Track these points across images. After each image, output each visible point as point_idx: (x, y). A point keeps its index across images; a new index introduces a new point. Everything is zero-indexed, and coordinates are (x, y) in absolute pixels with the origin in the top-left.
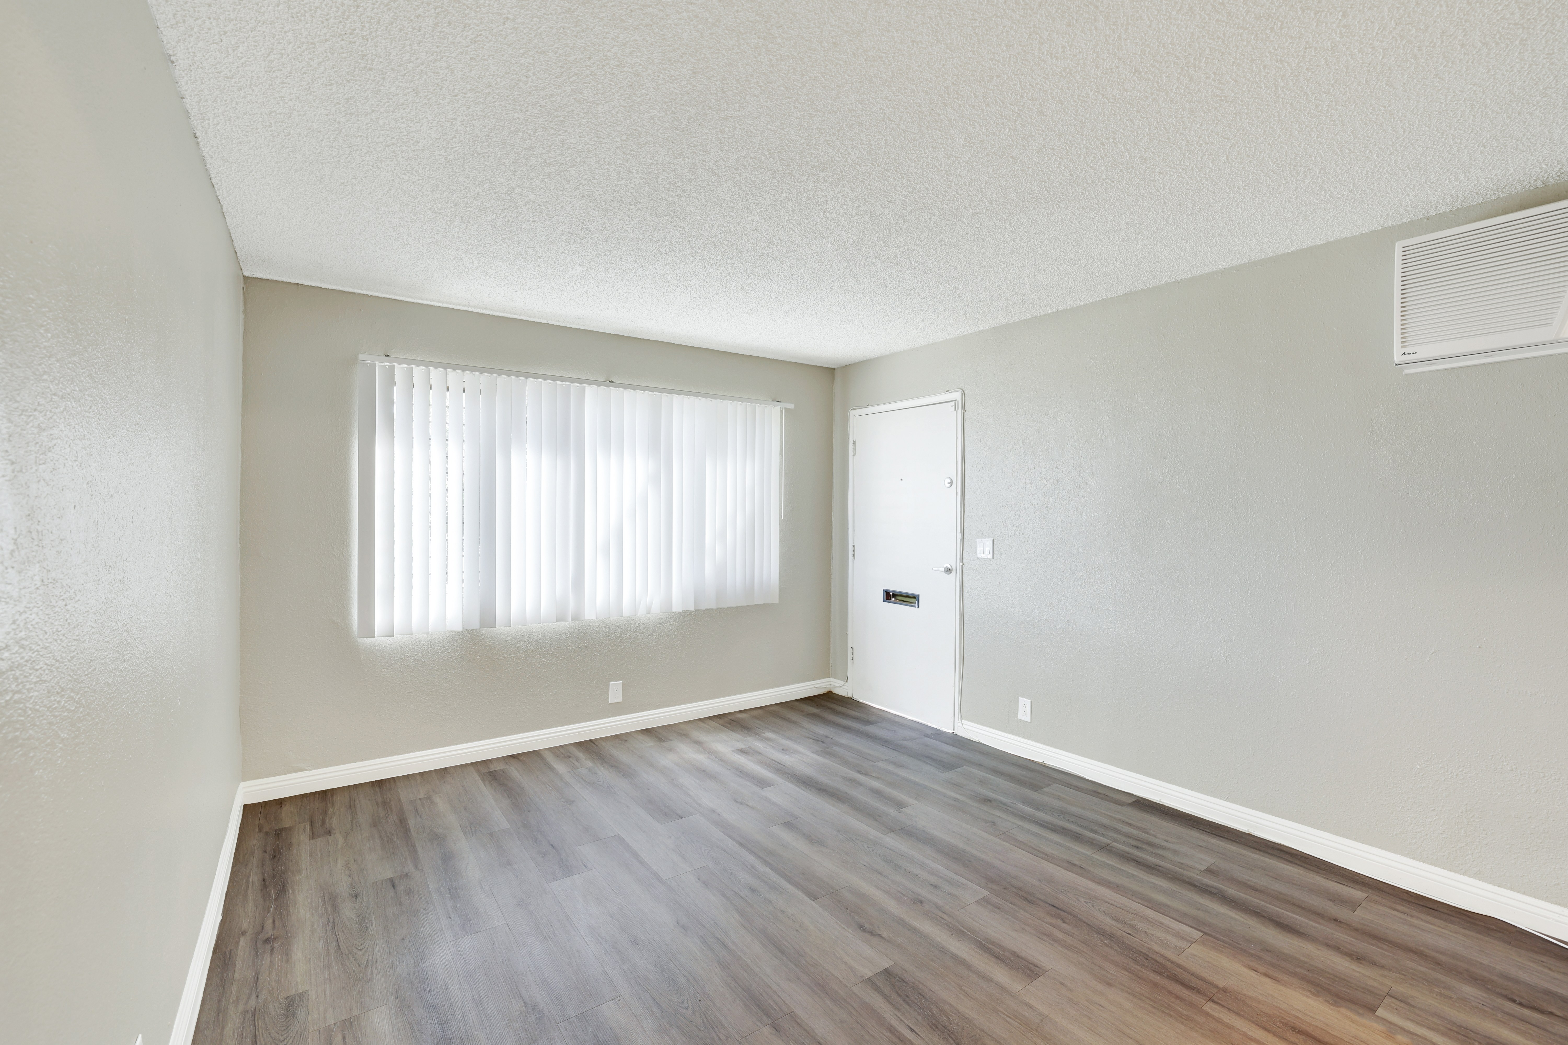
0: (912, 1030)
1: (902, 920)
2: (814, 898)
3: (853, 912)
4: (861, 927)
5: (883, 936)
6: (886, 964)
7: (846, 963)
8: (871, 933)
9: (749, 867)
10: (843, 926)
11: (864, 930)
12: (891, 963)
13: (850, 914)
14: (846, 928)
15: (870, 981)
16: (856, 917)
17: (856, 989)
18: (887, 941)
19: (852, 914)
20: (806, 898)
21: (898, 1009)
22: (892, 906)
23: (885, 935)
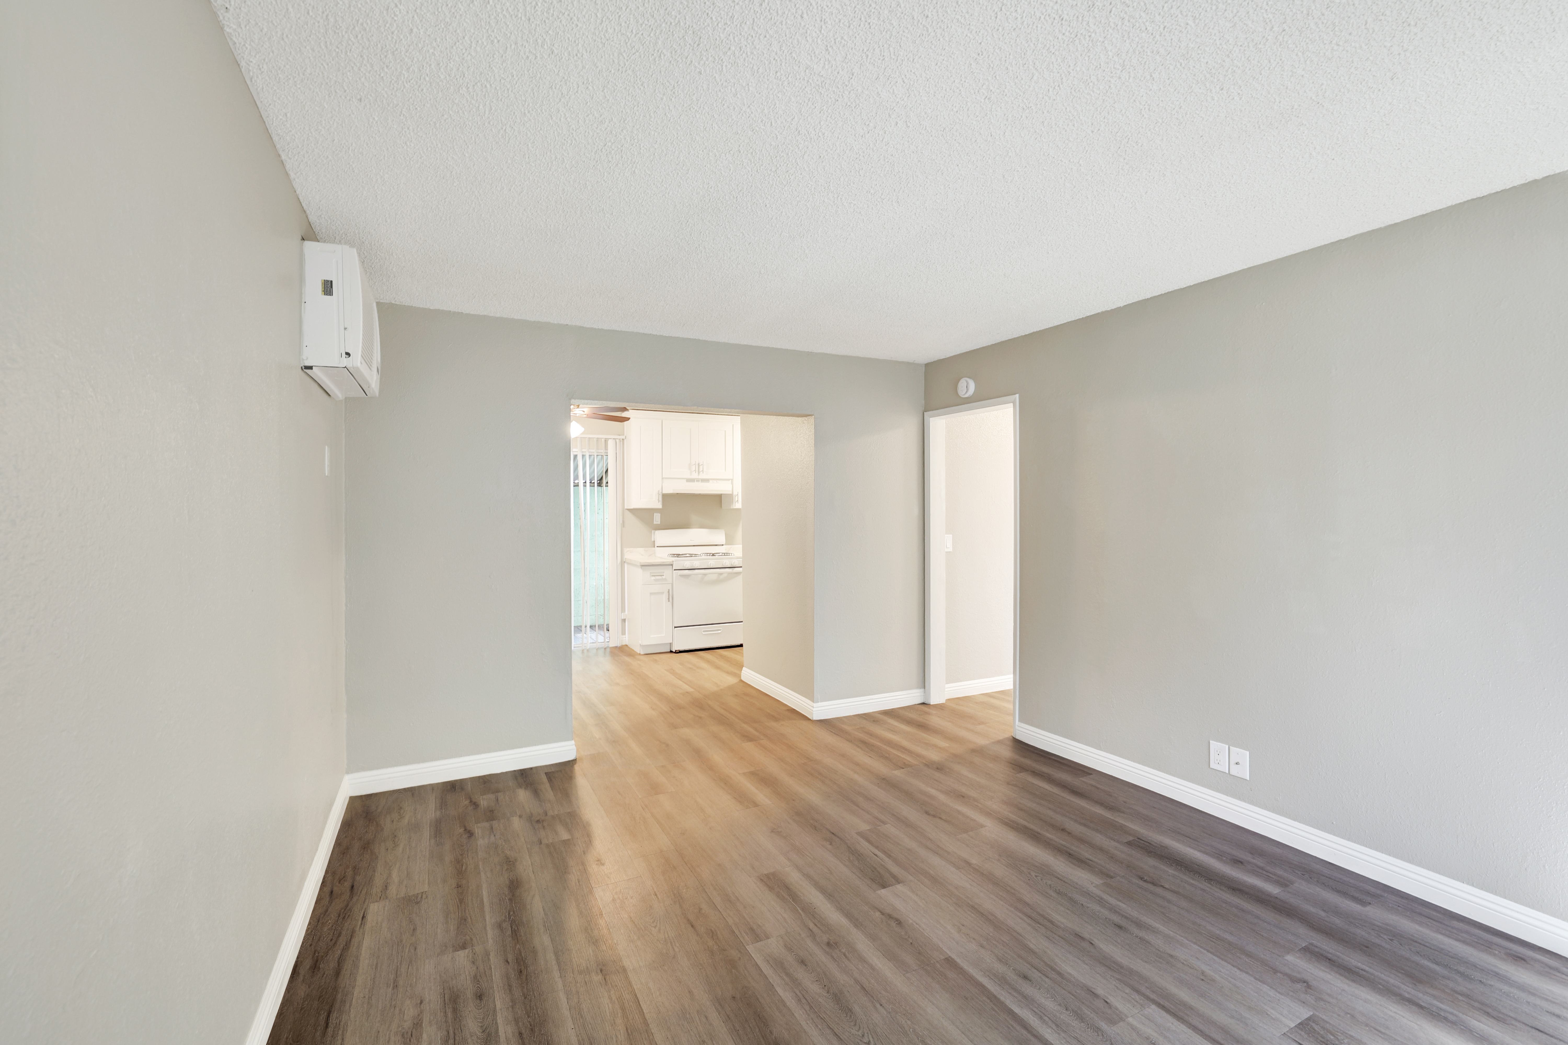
0: (876, 855)
1: (856, 926)
2: (949, 961)
3: (906, 939)
4: (899, 923)
5: (879, 913)
6: (883, 892)
7: (917, 895)
8: (890, 917)
9: (1045, 1018)
10: (917, 926)
11: (897, 920)
12: (879, 892)
13: (909, 937)
14: (914, 924)
15: (898, 881)
16: (903, 933)
17: (911, 878)
18: (877, 909)
19: (907, 937)
20: (958, 961)
21: (882, 865)
22: (862, 943)
23: (878, 914)
